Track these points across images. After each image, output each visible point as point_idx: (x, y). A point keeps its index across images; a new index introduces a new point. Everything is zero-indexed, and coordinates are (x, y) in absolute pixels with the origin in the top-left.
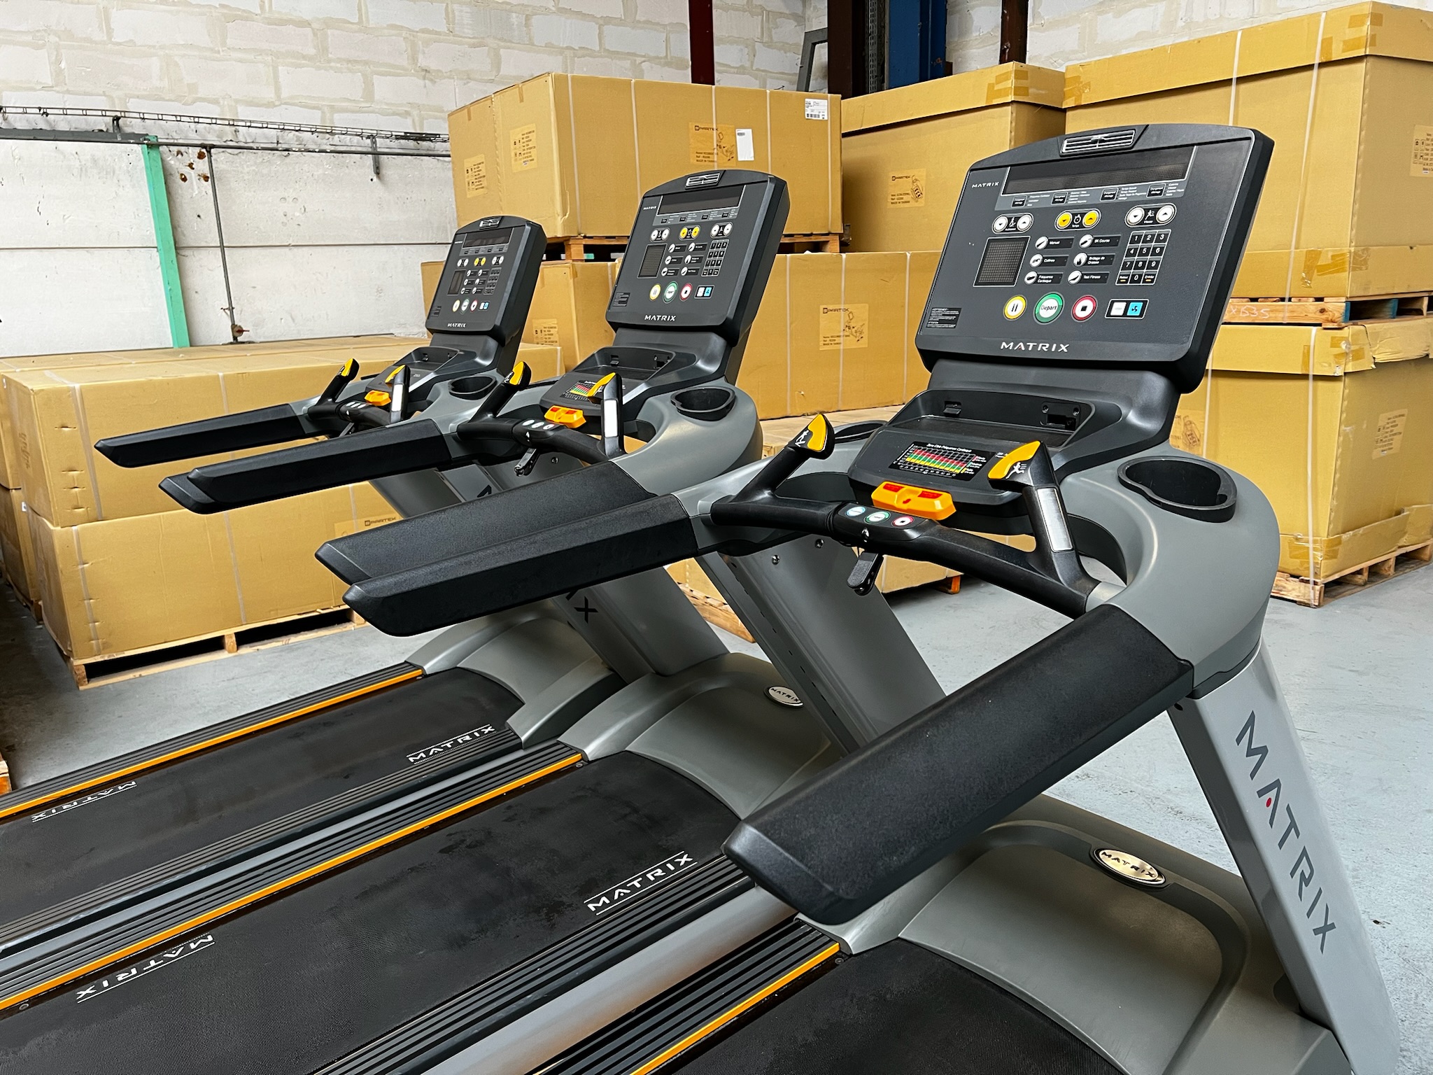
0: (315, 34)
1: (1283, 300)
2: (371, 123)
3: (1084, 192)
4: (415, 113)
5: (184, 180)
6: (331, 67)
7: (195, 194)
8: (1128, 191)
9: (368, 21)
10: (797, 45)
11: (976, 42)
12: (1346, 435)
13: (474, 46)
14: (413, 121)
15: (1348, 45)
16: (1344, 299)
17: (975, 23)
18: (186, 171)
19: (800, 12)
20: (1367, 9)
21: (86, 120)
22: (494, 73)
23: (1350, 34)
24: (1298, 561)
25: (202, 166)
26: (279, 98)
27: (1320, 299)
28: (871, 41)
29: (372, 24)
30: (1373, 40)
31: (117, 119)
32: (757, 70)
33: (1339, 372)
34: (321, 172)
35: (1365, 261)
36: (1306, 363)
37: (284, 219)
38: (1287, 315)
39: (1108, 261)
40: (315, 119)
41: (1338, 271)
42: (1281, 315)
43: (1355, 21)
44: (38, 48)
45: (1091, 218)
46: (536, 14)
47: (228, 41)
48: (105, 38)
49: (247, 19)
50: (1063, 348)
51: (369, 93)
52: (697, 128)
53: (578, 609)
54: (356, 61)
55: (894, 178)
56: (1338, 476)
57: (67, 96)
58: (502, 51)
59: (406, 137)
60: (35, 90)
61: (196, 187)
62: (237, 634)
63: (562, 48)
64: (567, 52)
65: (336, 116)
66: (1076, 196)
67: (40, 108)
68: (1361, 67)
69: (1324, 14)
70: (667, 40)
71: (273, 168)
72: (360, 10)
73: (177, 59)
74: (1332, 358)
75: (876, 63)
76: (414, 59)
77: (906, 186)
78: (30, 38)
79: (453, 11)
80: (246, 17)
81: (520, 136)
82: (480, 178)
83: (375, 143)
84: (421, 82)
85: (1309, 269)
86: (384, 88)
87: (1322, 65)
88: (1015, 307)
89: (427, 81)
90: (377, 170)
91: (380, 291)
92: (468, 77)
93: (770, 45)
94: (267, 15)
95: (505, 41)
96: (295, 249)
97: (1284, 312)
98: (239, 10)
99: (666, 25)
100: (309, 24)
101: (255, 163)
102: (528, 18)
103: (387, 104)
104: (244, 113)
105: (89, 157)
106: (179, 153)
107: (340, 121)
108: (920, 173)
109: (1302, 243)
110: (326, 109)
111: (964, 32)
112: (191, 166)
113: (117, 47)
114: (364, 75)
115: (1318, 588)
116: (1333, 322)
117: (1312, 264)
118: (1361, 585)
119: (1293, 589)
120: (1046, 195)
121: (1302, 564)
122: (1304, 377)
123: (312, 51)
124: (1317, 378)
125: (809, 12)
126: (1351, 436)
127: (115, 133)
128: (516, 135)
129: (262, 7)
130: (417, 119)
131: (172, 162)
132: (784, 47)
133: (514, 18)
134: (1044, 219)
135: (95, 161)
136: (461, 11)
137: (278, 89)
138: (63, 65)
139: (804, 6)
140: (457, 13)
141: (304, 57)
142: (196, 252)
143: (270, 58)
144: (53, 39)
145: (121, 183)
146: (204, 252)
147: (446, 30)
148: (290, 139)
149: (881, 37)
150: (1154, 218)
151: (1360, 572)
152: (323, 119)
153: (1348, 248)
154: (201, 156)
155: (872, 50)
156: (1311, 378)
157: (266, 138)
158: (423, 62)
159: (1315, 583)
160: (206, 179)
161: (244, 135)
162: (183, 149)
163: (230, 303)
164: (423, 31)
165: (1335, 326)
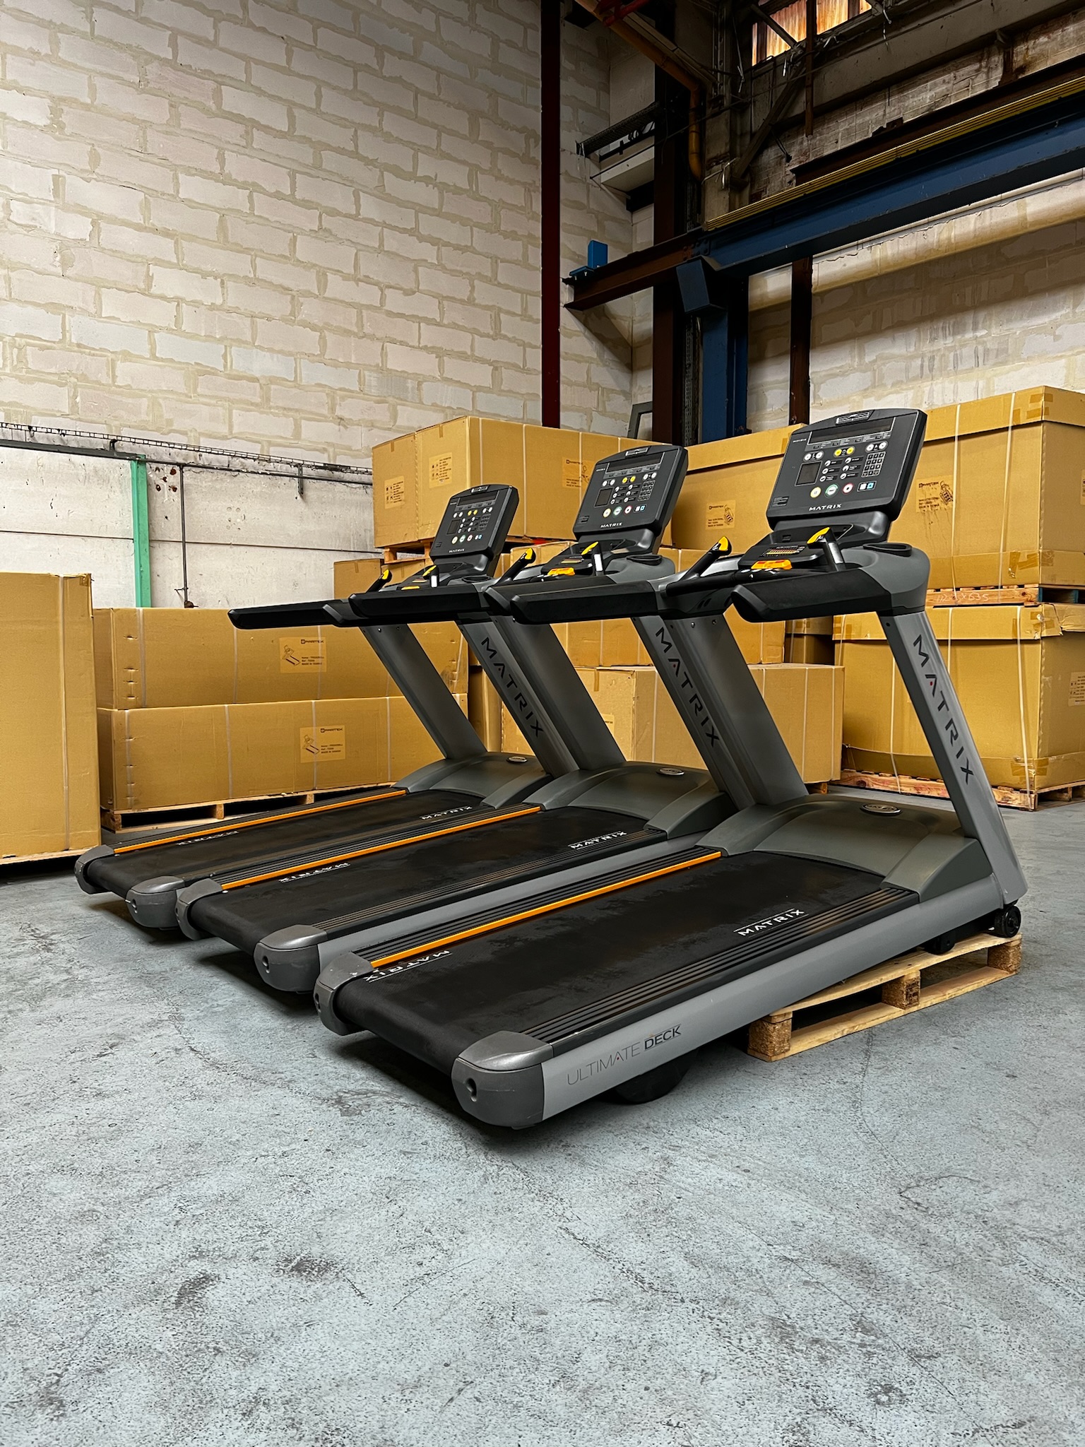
0: (261, 388)
1: (997, 587)
2: (298, 455)
3: (847, 440)
4: (331, 450)
5: (159, 489)
6: (271, 413)
7: (168, 501)
8: (867, 438)
9: (301, 380)
10: (625, 414)
11: (770, 416)
12: (1046, 683)
13: (378, 402)
14: (329, 456)
15: (1030, 414)
16: (1037, 585)
17: (769, 402)
18: (161, 482)
19: (627, 389)
20: (1042, 391)
21: (90, 441)
22: (392, 424)
23: (1031, 407)
24: (1018, 777)
25: (174, 480)
26: (231, 432)
27: (1021, 586)
28: (687, 413)
29: (304, 382)
30: (1047, 411)
31: (114, 441)
32: (593, 432)
33: (1038, 637)
34: (259, 489)
35: (1051, 561)
36: (1015, 632)
37: (229, 524)
38: (1000, 598)
39: (858, 467)
40: (256, 449)
41: (1032, 566)
42: (996, 598)
43: (1034, 399)
44: (61, 385)
45: (851, 450)
46: (426, 381)
47: (199, 390)
48: (111, 382)
49: (213, 374)
50: (839, 506)
51: (297, 434)
52: (568, 462)
53: (533, 727)
54: (290, 409)
55: (711, 508)
56: (1042, 712)
57: (78, 423)
58: (399, 407)
59: (325, 467)
60: (55, 416)
61: (166, 496)
62: (226, 805)
63: (444, 407)
64: (447, 411)
65: (272, 449)
66: (843, 442)
67: (59, 430)
68: (1040, 428)
69: (1014, 395)
70: (524, 406)
71: (224, 485)
72: (296, 372)
73: (161, 401)
74: (1032, 628)
75: (691, 429)
76: (333, 409)
77: (721, 513)
78: (56, 378)
79: (364, 376)
80: (213, 372)
81: (438, 461)
82: (398, 494)
83: (301, 470)
84: (337, 427)
85: (1013, 566)
86: (310, 431)
87: (1014, 427)
88: (816, 492)
89: (341, 427)
90: (302, 492)
91: (295, 585)
92: (372, 425)
93: (603, 413)
94: (228, 372)
95: (401, 400)
96: (235, 548)
97: (998, 596)
98: (208, 367)
99: (523, 394)
100: (257, 380)
101: (212, 481)
102: (419, 384)
103: (310, 442)
104: (204, 442)
105: (92, 468)
106: (157, 469)
107: (274, 452)
108: (731, 504)
109: (1008, 548)
110: (265, 444)
111: (760, 407)
112: (164, 479)
113: (118, 389)
114: (295, 420)
115: (1033, 796)
116: (1031, 601)
117: (1015, 562)
118: (1066, 801)
119: (1017, 799)
120: (829, 442)
121: (1021, 779)
122: (1014, 642)
123: (258, 400)
124: (1023, 642)
125: (635, 390)
126: (1049, 684)
127: (111, 451)
128: (435, 460)
129: (225, 366)
130: (331, 454)
131: (151, 476)
132: (614, 416)
133: (410, 384)
134: (828, 453)
135: (96, 471)
136: (370, 376)
137: (231, 427)
138: (78, 400)
139: (631, 385)
140: (367, 377)
141: (252, 404)
142: (161, 544)
143: (227, 404)
144: (73, 380)
145: (113, 489)
146: (166, 545)
147: (358, 389)
148: (236, 463)
149: (695, 409)
150: (878, 448)
151: (1065, 790)
152: (262, 449)
153: (1038, 550)
154: (173, 472)
155: (687, 418)
156: (1019, 642)
157: (219, 462)
158: (339, 412)
159: (1031, 793)
160: (175, 489)
161: (206, 459)
162: (160, 466)
163: (186, 585)
164: (340, 389)
165: (1033, 604)
